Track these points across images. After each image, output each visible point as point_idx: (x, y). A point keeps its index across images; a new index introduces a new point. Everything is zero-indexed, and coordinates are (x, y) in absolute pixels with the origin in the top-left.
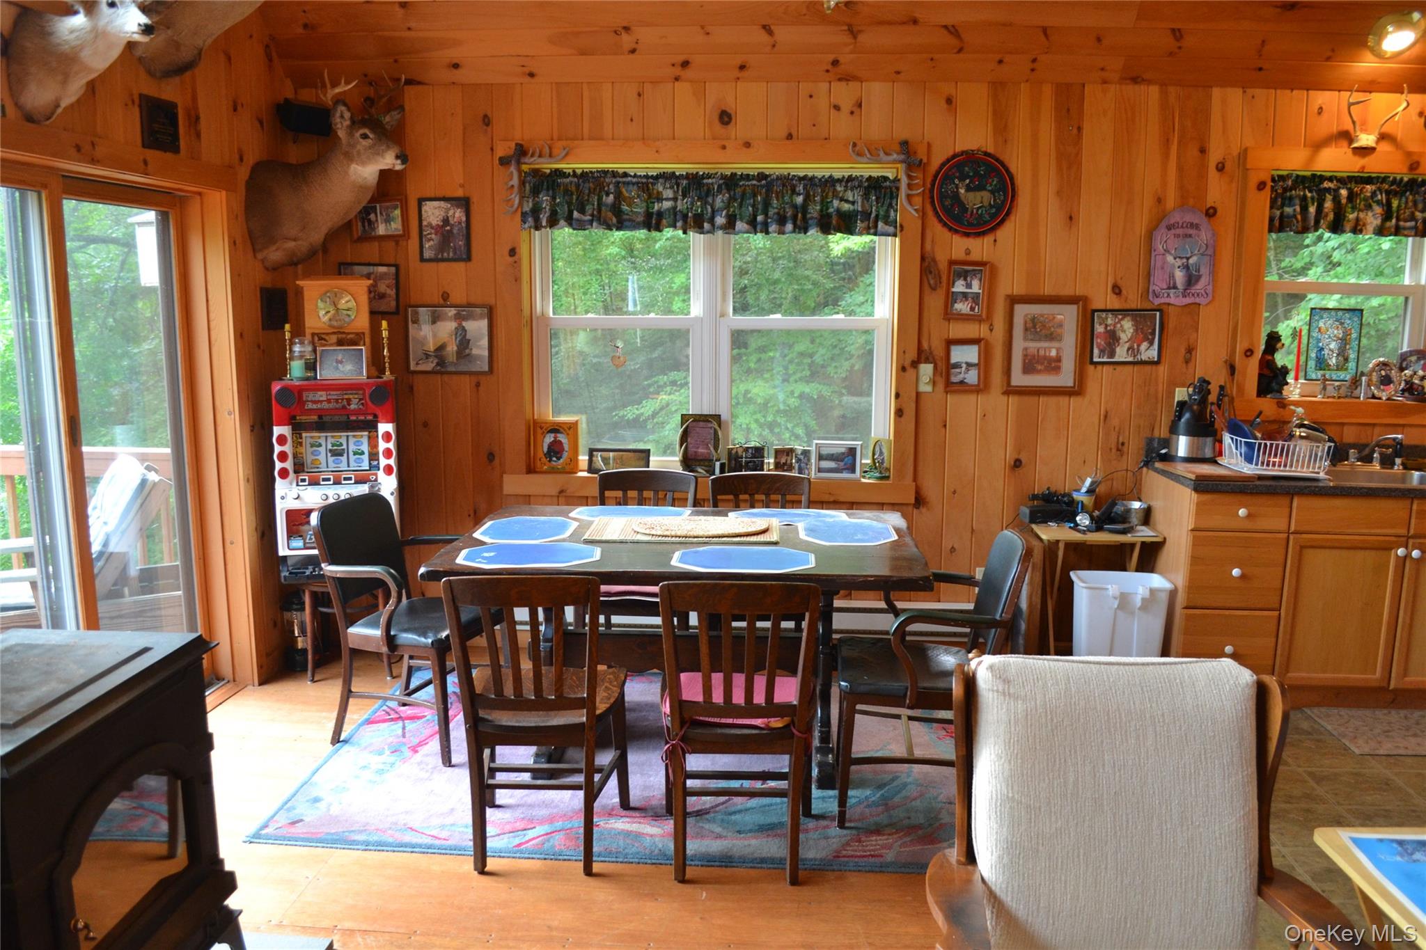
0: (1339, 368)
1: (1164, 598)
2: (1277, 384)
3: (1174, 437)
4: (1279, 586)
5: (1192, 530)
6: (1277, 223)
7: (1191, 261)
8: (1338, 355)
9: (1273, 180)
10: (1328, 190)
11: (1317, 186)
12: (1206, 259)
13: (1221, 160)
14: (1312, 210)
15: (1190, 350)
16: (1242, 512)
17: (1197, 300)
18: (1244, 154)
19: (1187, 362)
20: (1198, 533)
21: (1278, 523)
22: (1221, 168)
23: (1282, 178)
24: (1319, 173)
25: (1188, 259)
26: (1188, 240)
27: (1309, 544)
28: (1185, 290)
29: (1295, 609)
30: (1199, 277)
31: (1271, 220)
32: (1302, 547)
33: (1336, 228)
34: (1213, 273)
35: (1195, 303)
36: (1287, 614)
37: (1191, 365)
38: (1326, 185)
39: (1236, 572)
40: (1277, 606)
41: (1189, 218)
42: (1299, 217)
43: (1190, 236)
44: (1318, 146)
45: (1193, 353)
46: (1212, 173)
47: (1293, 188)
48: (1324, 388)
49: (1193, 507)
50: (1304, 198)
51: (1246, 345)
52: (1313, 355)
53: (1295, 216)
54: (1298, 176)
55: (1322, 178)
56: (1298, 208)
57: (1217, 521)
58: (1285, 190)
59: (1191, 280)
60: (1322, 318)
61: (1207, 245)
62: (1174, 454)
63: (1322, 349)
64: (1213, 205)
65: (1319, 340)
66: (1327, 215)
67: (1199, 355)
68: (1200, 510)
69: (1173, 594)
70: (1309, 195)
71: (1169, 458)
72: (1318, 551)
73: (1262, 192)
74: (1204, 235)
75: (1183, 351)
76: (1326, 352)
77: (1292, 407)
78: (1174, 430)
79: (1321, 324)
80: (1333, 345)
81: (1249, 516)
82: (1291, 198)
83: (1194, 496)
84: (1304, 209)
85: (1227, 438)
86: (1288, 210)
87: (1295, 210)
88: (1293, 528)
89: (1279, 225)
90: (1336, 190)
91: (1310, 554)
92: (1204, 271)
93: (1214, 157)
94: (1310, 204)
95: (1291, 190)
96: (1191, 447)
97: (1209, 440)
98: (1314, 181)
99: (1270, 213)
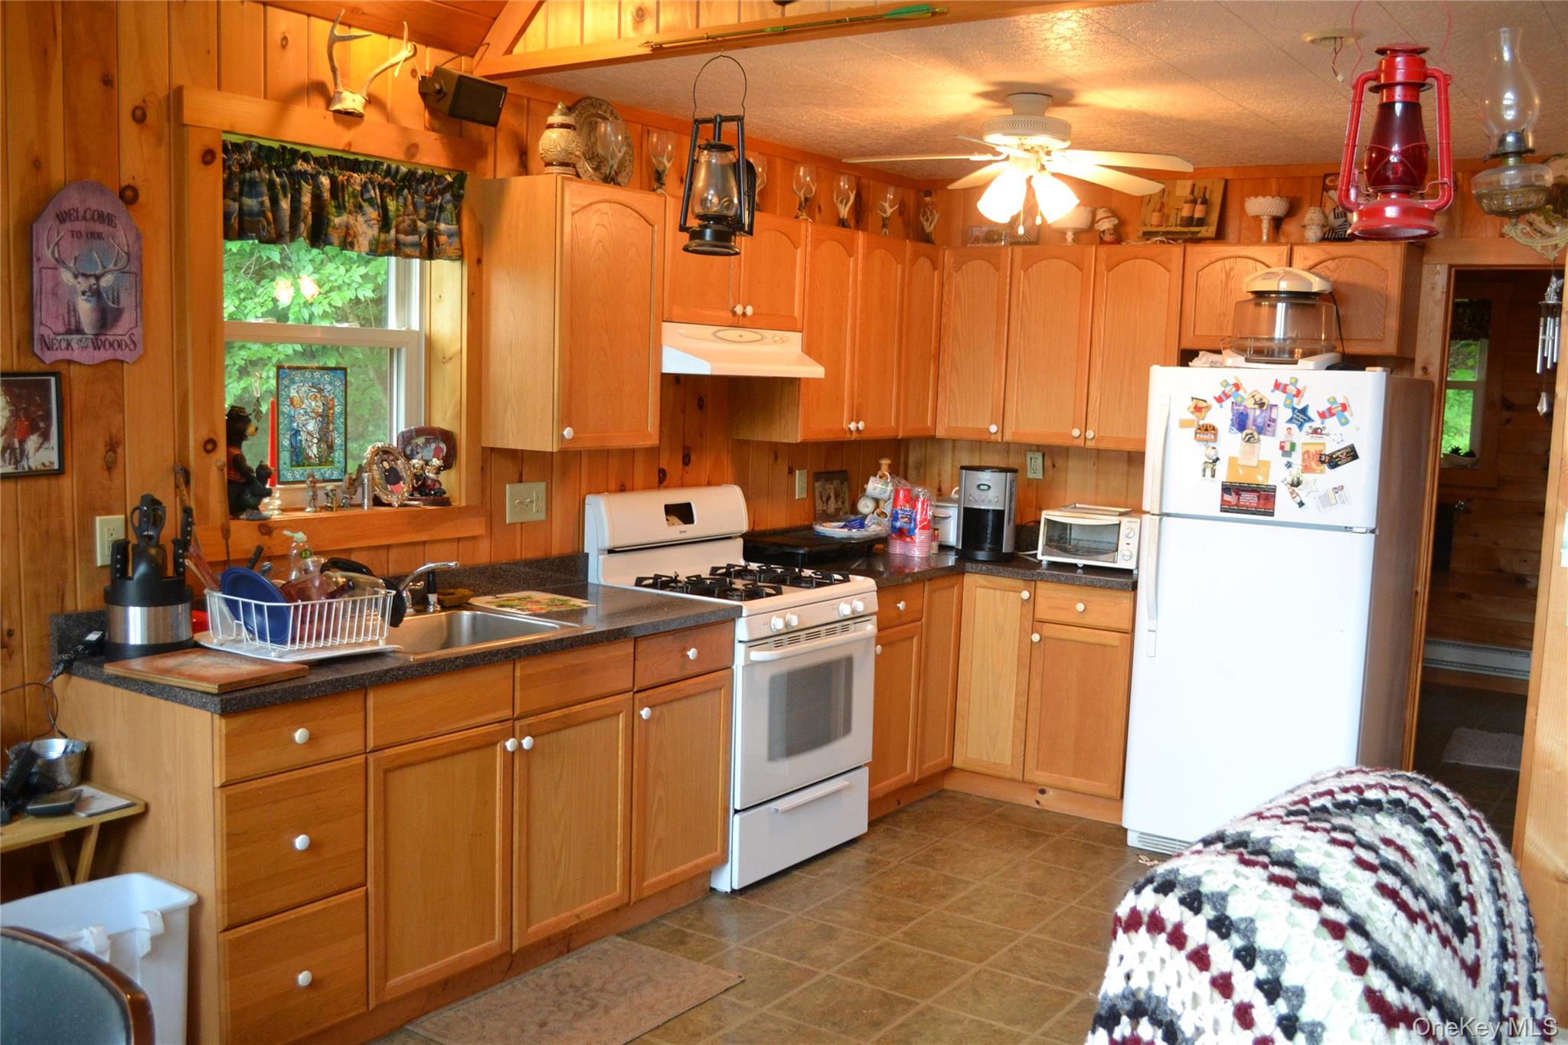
0: (324, 460)
1: (182, 920)
2: (254, 495)
3: (118, 609)
4: (362, 846)
5: (223, 786)
6: (234, 221)
7: (105, 282)
8: (319, 440)
9: (225, 150)
10: (303, 174)
11: (288, 167)
12: (128, 280)
13: (139, 102)
14: (285, 204)
15: (113, 446)
16: (300, 735)
17: (119, 355)
18: (175, 99)
19: (110, 468)
20: (233, 790)
21: (351, 741)
22: (139, 116)
23: (238, 148)
24: (289, 146)
25: (98, 278)
26: (96, 243)
27: (395, 764)
28: (96, 335)
29: (386, 872)
30: (118, 313)
31: (227, 216)
32: (387, 771)
33: (318, 237)
34: (139, 305)
35: (117, 360)
36: (377, 886)
37: (117, 473)
38: (300, 166)
39: (301, 842)
40: (361, 879)
41: (94, 203)
42: (270, 215)
43: (99, 236)
44: (288, 99)
45: (120, 450)
46: (127, 126)
47: (255, 166)
48: (314, 497)
49: (219, 744)
50: (271, 185)
51: (204, 434)
52: (286, 443)
53: (263, 213)
54: (260, 146)
55: (295, 154)
56: (266, 199)
57: (260, 759)
58: (243, 168)
59: (106, 317)
60: (293, 382)
61: (128, 254)
62: (119, 640)
63: (297, 432)
64: (131, 182)
65: (292, 419)
66: (306, 217)
67: (129, 453)
68: (233, 746)
69: (195, 911)
70: (278, 180)
71: (110, 650)
72: (407, 771)
73: (210, 166)
74: (122, 237)
75: (101, 449)
76: (303, 436)
77: (287, 533)
78: (115, 597)
79: (293, 393)
80: (311, 426)
81: (312, 739)
82: (253, 184)
83: (220, 723)
84: (275, 201)
85: (216, 601)
86: (250, 203)
87: (262, 204)
88: (371, 745)
89: (239, 227)
90: (315, 177)
91: (395, 778)
92: (127, 300)
93: (129, 95)
94: (281, 196)
95: (251, 169)
96: (151, 625)
97: (182, 609)
98: (282, 157)
99: (224, 205)
